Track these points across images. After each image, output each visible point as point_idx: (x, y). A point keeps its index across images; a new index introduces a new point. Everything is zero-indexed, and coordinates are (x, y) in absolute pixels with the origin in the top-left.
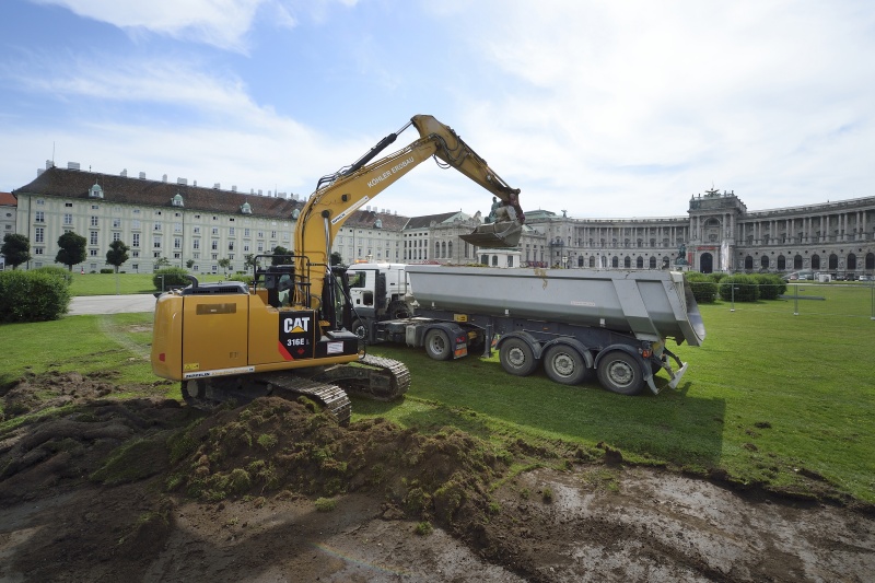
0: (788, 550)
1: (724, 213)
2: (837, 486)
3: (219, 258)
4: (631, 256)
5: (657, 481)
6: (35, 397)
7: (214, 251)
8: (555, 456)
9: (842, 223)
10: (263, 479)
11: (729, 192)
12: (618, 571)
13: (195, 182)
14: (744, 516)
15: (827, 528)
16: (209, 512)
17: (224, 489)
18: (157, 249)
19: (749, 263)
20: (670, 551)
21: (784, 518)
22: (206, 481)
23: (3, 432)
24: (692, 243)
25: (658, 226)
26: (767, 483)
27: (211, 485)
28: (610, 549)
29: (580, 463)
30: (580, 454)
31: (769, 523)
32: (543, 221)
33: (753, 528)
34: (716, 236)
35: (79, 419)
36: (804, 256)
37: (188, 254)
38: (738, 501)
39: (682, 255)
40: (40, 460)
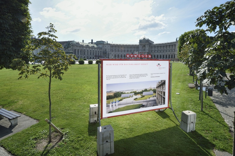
1: (146, 44)
4: (125, 54)
24: (139, 51)
25: (132, 46)
32: (101, 44)
34: (145, 50)
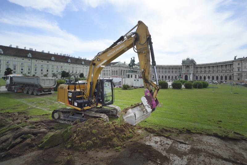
0: (239, 152)
1: (191, 64)
2: (244, 136)
3: (43, 74)
4: (167, 75)
5: (201, 137)
6: (6, 121)
7: (42, 72)
8: (173, 132)
9: (220, 68)
10: (97, 143)
11: (192, 59)
12: (203, 161)
13: (35, 50)
14: (225, 145)
15: (245, 146)
16: (83, 154)
17: (86, 147)
18: (22, 71)
19: (197, 78)
20: (213, 155)
21: (234, 144)
22: (79, 145)
23: (2, 133)
24: (182, 72)
25: (174, 67)
26: (228, 136)
27: (81, 146)
28: (199, 156)
29: (180, 133)
30: (180, 131)
31: (231, 146)
33: (229, 147)
34: (189, 70)
35: (30, 128)
36: (210, 76)
37: (33, 73)
38: (222, 141)
39: (180, 75)
40: (21, 142)
